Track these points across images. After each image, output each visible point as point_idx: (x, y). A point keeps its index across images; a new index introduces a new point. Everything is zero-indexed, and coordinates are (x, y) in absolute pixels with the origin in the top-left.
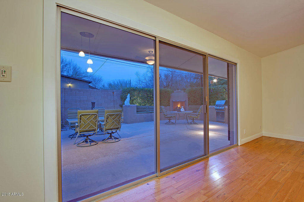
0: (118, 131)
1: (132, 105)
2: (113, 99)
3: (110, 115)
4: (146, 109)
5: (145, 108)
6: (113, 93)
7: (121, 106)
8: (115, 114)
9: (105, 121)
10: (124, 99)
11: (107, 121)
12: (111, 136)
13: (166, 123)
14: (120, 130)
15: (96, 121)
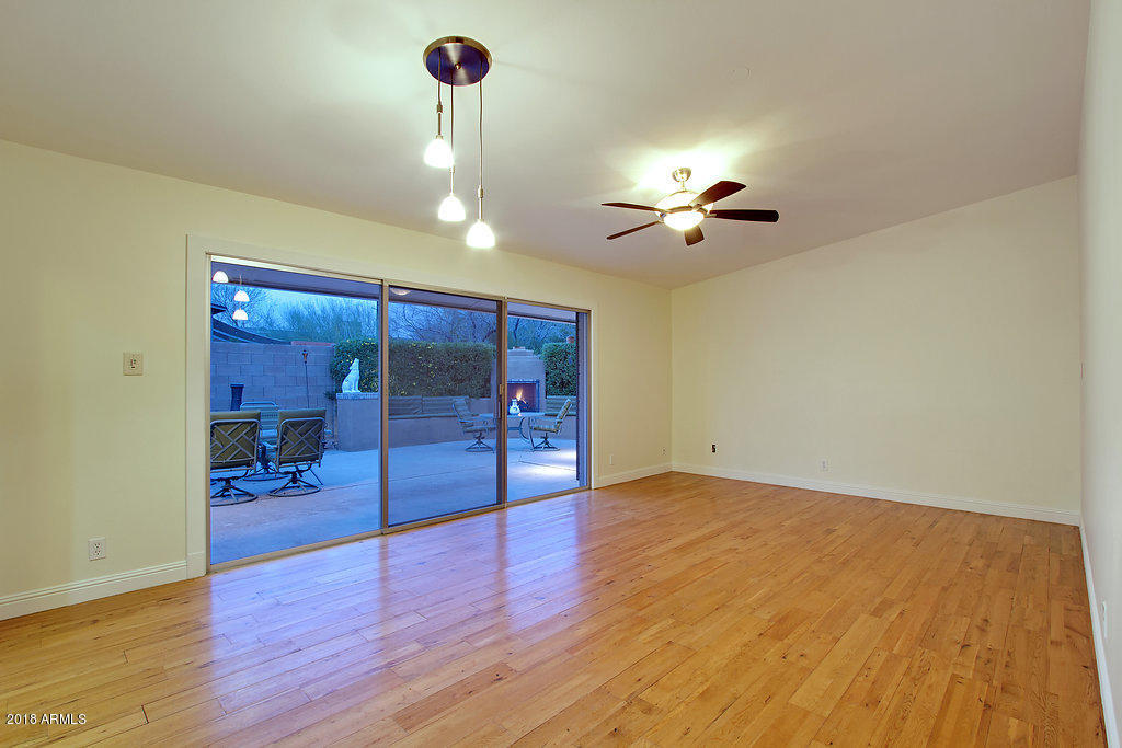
0: (315, 466)
1: (369, 395)
2: (303, 374)
3: (293, 425)
4: (412, 407)
5: (409, 405)
6: (305, 355)
7: (332, 397)
8: (305, 421)
9: (279, 442)
10: (339, 375)
11: (283, 439)
12: (294, 480)
13: (469, 449)
14: (320, 463)
15: (254, 440)
